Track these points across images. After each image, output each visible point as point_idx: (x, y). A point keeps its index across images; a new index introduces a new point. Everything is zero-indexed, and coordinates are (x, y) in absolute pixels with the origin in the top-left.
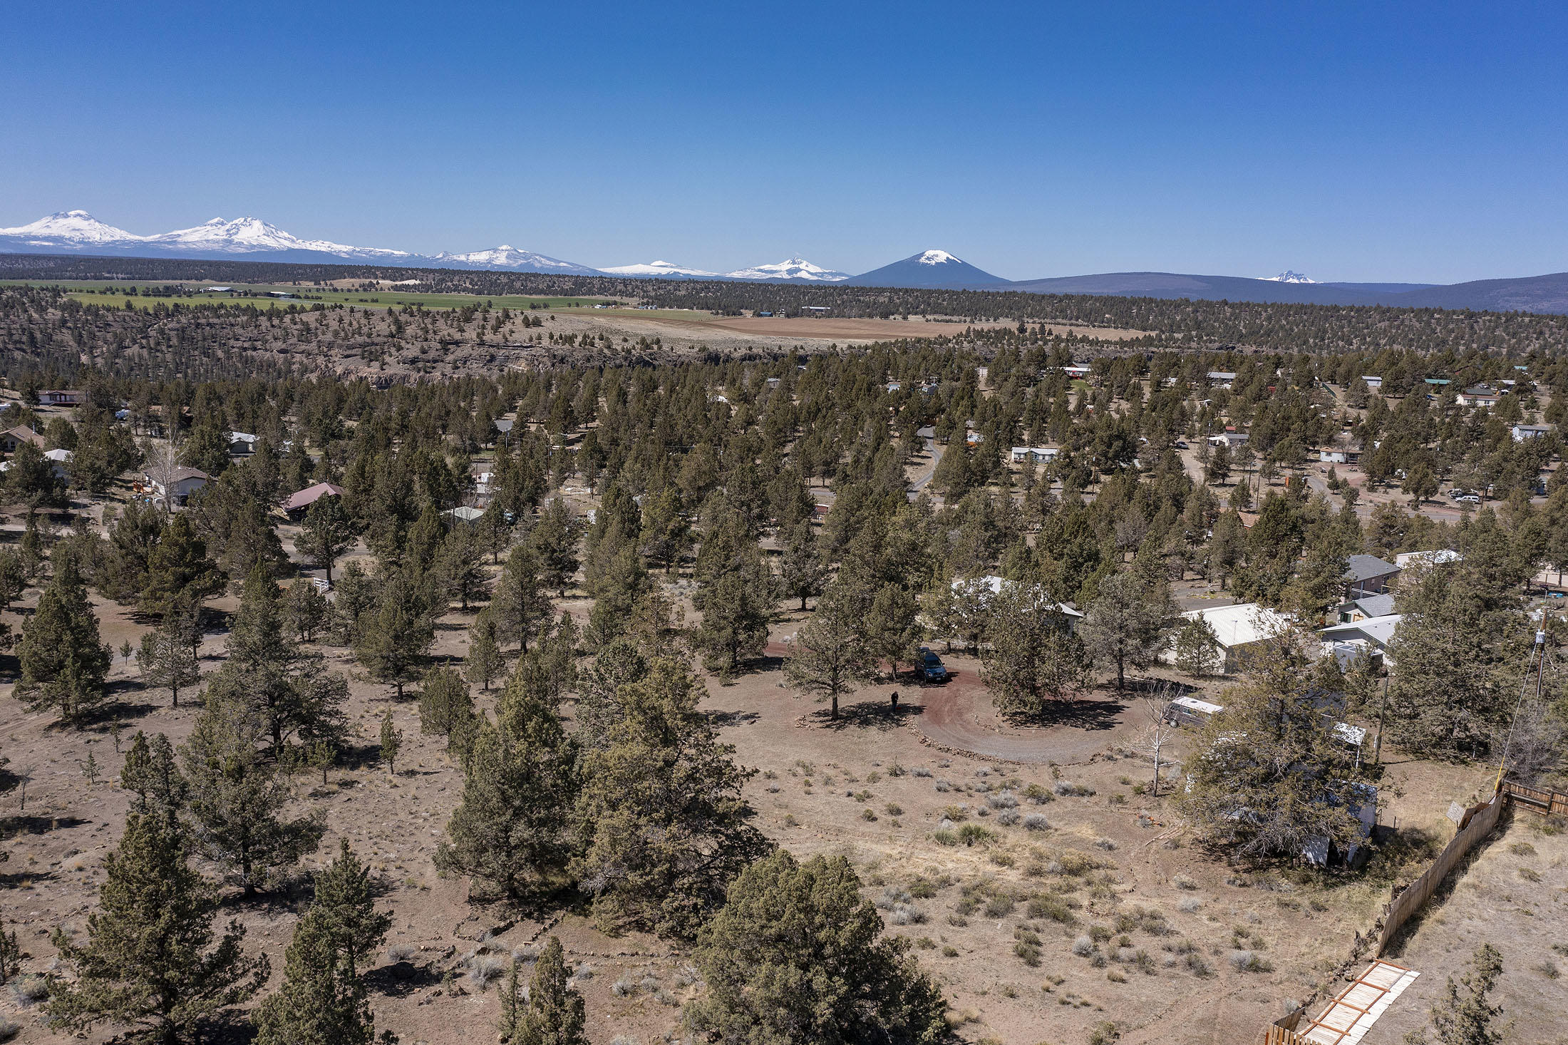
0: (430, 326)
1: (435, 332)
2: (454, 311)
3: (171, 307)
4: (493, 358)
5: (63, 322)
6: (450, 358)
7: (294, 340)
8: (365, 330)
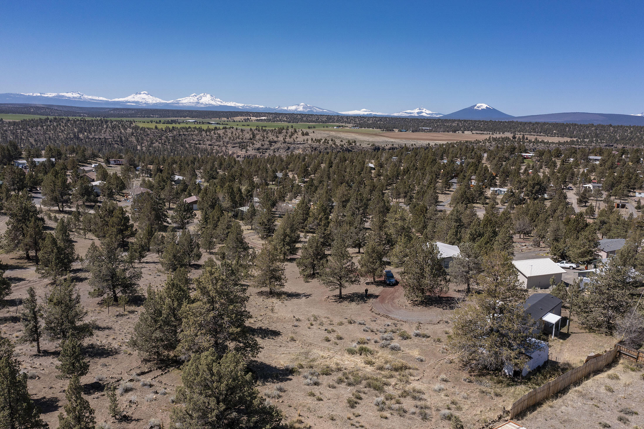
0: (265, 135)
1: (267, 138)
2: (275, 129)
3: (171, 128)
4: (289, 148)
5: (132, 134)
6: (272, 148)
7: (214, 141)
8: (241, 137)
